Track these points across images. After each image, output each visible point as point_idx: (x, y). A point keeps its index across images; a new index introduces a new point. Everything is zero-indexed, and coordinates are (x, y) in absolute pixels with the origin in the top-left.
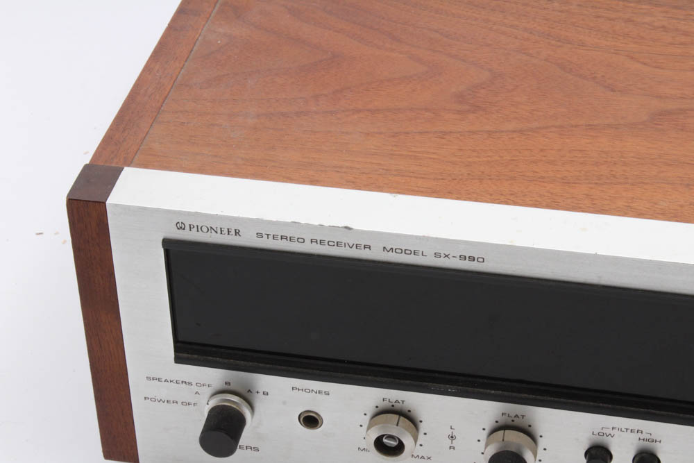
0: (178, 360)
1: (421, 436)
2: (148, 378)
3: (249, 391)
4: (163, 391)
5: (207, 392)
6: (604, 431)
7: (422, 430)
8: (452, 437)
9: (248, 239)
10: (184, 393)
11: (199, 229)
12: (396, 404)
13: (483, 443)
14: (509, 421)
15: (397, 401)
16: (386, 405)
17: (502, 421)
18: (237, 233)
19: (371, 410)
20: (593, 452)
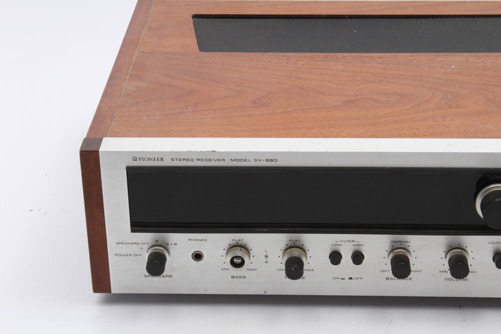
0: (133, 231)
1: (251, 257)
2: (117, 243)
3: (168, 244)
4: (124, 249)
5: (146, 247)
6: (337, 243)
7: (252, 255)
8: (266, 256)
9: (167, 163)
10: (135, 249)
11: (144, 159)
12: (239, 242)
13: (281, 257)
14: (293, 244)
15: (239, 240)
16: (234, 243)
17: (290, 244)
18: (162, 159)
19: (226, 246)
20: (333, 254)
